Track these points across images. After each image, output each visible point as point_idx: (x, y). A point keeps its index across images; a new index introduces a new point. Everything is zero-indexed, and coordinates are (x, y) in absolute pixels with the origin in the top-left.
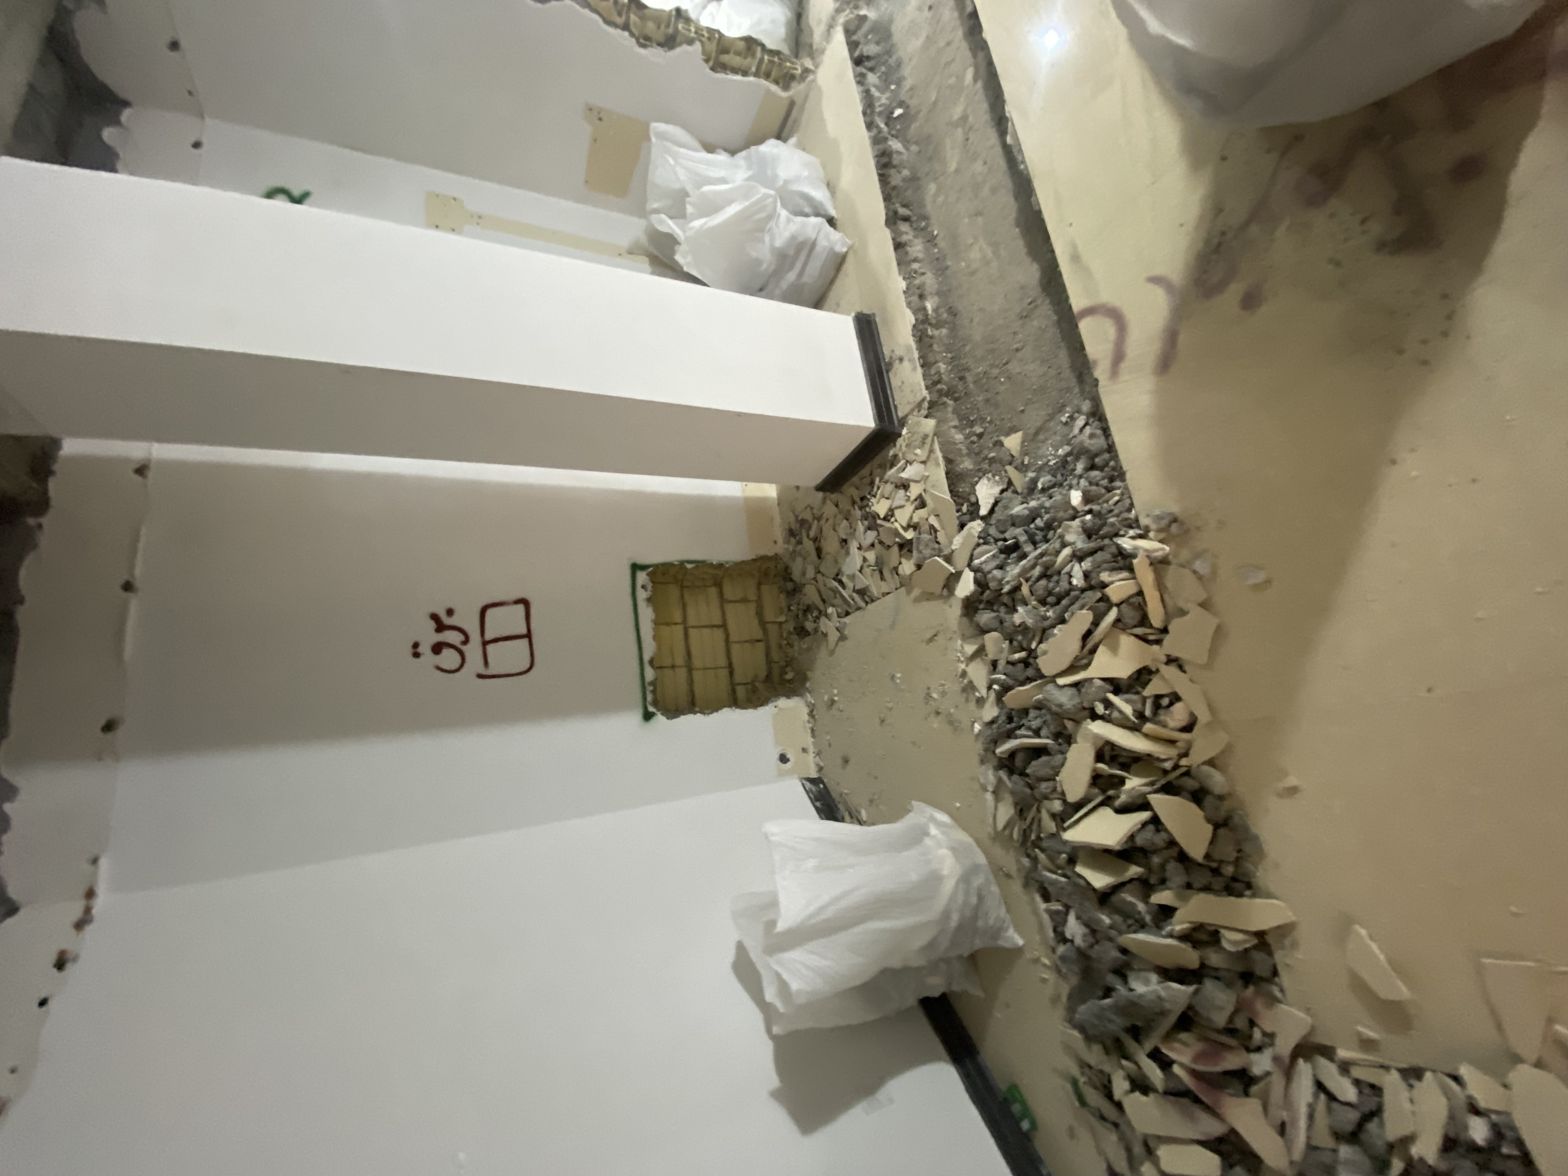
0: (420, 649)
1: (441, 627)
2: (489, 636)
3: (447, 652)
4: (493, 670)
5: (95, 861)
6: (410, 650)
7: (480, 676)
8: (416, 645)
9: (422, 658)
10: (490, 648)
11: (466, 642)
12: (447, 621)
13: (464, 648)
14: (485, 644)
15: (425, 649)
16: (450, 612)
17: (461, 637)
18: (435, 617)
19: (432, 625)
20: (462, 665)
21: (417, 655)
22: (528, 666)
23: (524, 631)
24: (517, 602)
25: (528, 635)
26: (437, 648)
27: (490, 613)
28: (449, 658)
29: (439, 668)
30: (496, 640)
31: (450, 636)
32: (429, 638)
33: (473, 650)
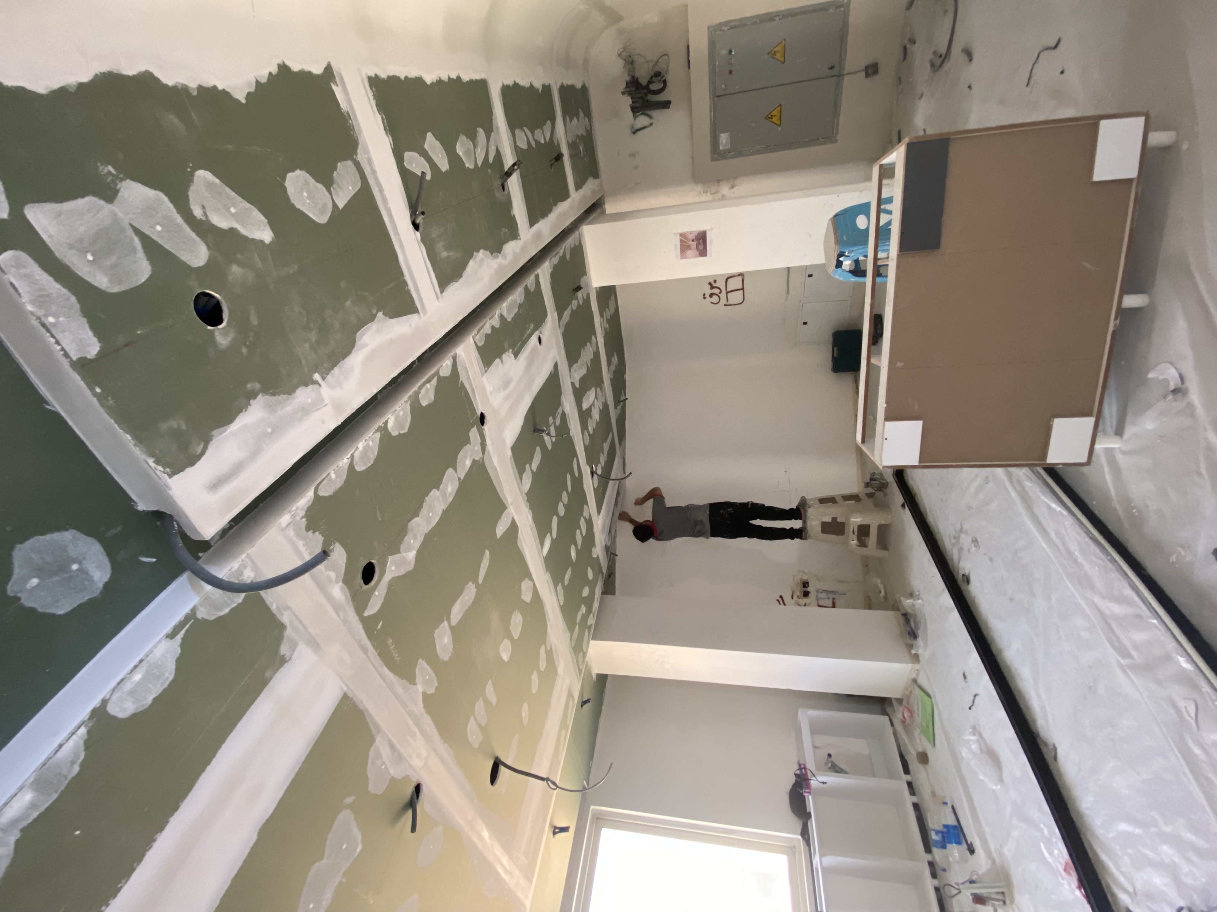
0: (706, 296)
1: (712, 287)
2: (729, 290)
3: (714, 297)
4: (730, 303)
6: (702, 297)
7: (725, 305)
8: (704, 295)
9: (706, 299)
10: (729, 294)
11: (720, 293)
12: (714, 285)
13: (720, 295)
14: (727, 293)
15: (707, 296)
16: (715, 281)
17: (719, 291)
18: (710, 284)
19: (709, 287)
20: (719, 301)
21: (705, 298)
22: (742, 300)
23: (741, 287)
24: (739, 275)
25: (743, 289)
26: (711, 295)
27: (729, 280)
28: (715, 299)
29: (712, 303)
30: (731, 291)
31: (716, 291)
32: (708, 291)
33: (723, 295)
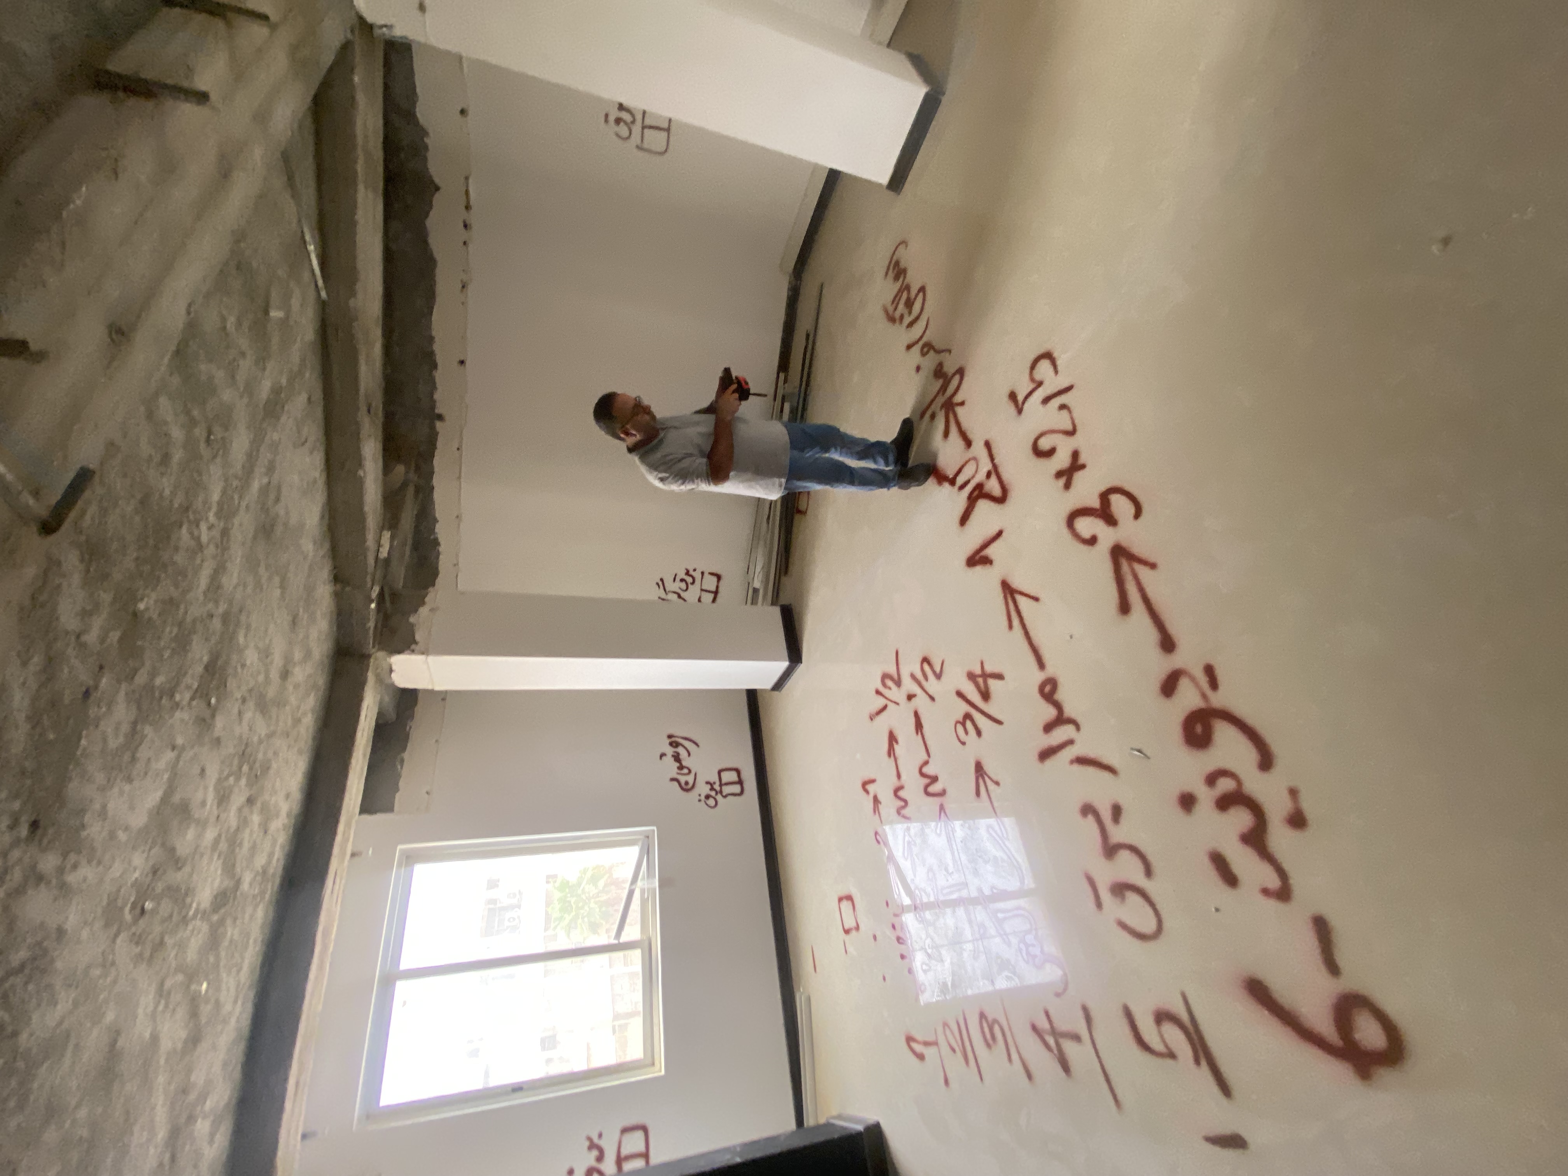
0: (609, 119)
1: (621, 108)
2: (648, 122)
3: (622, 125)
4: (646, 146)
5: (467, 178)
6: (603, 118)
7: (637, 147)
8: (607, 116)
9: (609, 124)
10: (646, 131)
11: (633, 123)
13: (632, 126)
14: (643, 128)
15: (612, 118)
17: (631, 119)
20: (630, 134)
21: (606, 121)
22: (665, 150)
23: (666, 127)
25: (668, 130)
26: (618, 121)
28: (623, 130)
29: (617, 134)
30: (651, 127)
31: (625, 116)
32: (614, 114)
33: (637, 129)
